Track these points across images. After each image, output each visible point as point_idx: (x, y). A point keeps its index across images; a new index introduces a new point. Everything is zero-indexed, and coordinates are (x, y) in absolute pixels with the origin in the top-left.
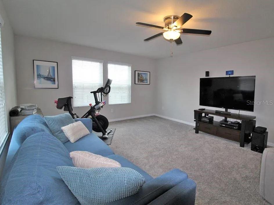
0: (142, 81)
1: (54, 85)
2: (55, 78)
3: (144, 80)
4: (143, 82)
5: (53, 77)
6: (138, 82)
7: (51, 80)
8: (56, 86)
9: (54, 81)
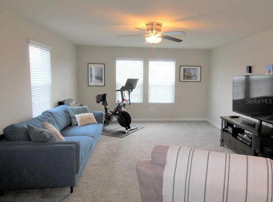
0: (189, 77)
1: (101, 83)
2: (102, 77)
3: (191, 77)
4: (191, 79)
5: (101, 77)
6: (184, 79)
7: (99, 79)
8: (103, 84)
9: (102, 79)
